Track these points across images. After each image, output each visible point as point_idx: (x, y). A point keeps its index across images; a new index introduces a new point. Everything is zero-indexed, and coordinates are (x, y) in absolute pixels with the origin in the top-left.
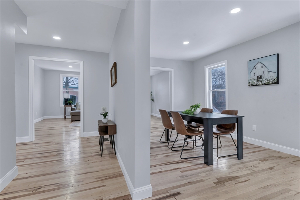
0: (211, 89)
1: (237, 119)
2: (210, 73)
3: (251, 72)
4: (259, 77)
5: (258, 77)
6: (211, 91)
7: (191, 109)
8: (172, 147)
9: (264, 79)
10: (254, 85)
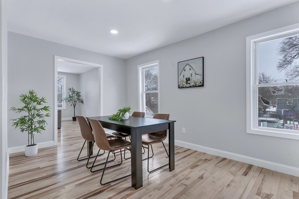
0: (145, 91)
1: (169, 124)
2: (143, 73)
3: (181, 74)
4: (188, 79)
5: (186, 79)
6: (144, 92)
7: (118, 114)
8: (93, 166)
9: (191, 82)
10: (183, 88)
